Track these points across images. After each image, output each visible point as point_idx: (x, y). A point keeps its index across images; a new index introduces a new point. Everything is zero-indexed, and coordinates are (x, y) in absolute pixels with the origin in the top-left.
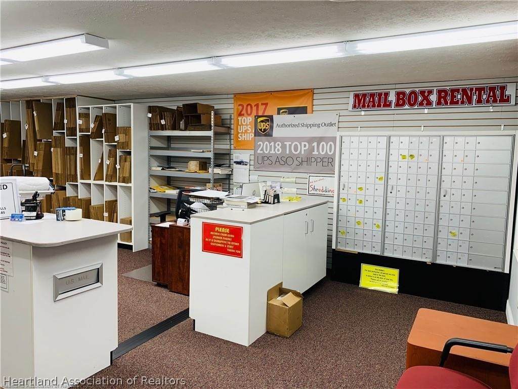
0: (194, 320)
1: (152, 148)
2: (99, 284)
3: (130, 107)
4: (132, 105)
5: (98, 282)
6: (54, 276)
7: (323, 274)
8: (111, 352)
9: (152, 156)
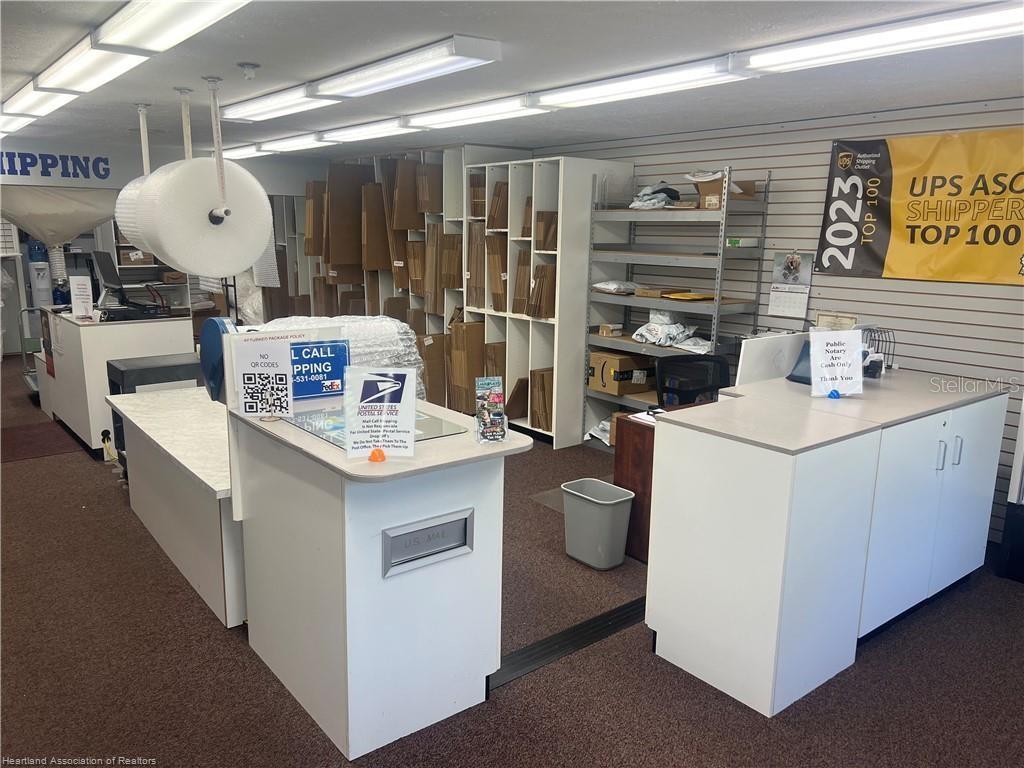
0: (655, 633)
1: (597, 247)
2: (466, 549)
3: (557, 162)
4: (562, 159)
5: (465, 544)
6: (384, 532)
7: (975, 559)
8: (488, 677)
9: (596, 263)
